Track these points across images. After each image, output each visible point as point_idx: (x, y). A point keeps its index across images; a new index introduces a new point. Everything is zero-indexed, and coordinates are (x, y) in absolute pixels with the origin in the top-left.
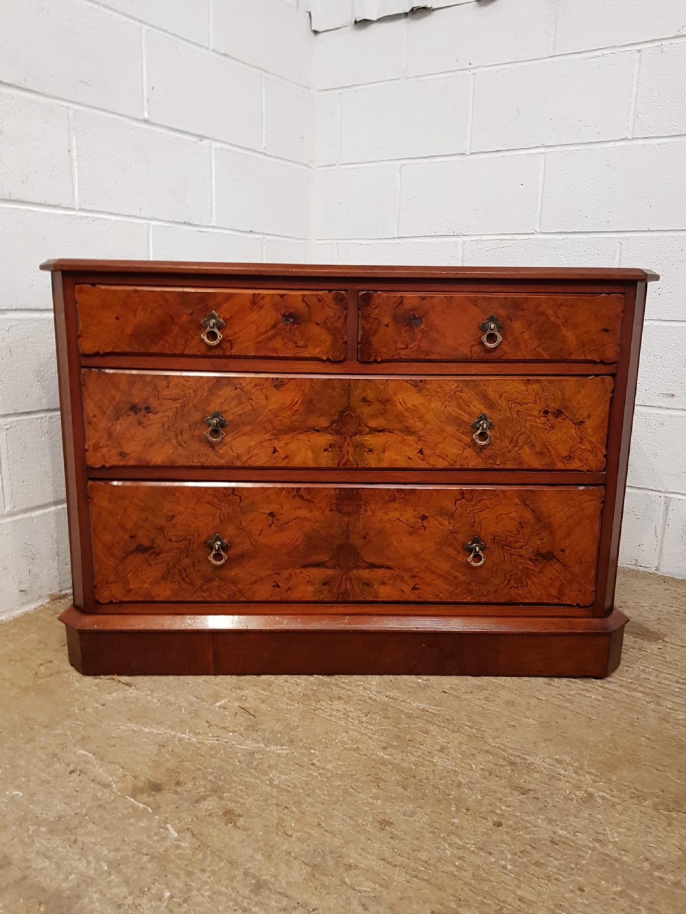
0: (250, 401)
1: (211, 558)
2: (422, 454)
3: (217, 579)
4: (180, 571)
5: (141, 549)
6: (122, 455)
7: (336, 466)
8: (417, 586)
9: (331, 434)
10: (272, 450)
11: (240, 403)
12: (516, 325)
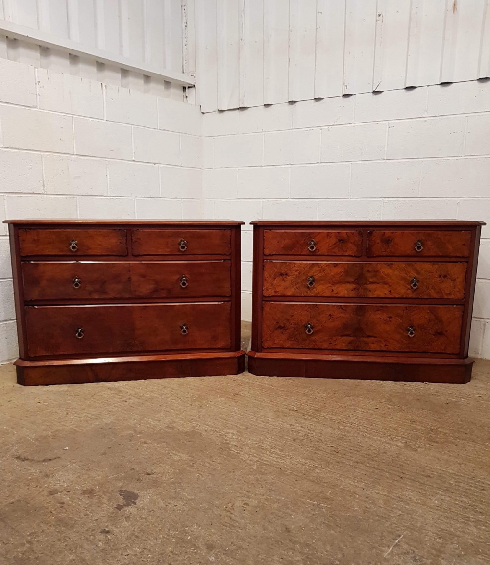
0: (324, 272)
1: (307, 331)
2: (391, 292)
3: (308, 339)
4: (294, 337)
5: (280, 328)
6: (276, 292)
7: (356, 296)
8: (387, 345)
9: (355, 284)
10: (331, 290)
11: (320, 272)
12: (429, 243)
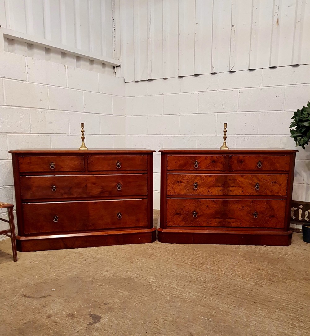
0: (204, 180)
1: (194, 216)
2: (243, 192)
3: (194, 221)
4: (186, 219)
6: (175, 192)
7: (223, 195)
8: (241, 223)
9: (222, 187)
10: (208, 191)
11: (201, 180)
12: (265, 163)
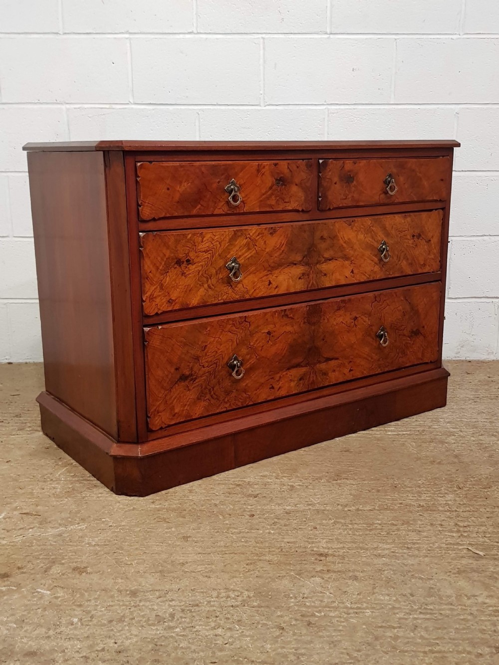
0: (255, 247)
1: (234, 374)
2: (353, 273)
3: (234, 391)
4: (210, 390)
6: (170, 302)
7: (306, 289)
8: (352, 369)
9: (303, 266)
10: (267, 283)
11: (249, 249)
